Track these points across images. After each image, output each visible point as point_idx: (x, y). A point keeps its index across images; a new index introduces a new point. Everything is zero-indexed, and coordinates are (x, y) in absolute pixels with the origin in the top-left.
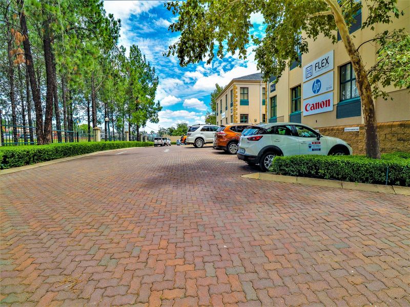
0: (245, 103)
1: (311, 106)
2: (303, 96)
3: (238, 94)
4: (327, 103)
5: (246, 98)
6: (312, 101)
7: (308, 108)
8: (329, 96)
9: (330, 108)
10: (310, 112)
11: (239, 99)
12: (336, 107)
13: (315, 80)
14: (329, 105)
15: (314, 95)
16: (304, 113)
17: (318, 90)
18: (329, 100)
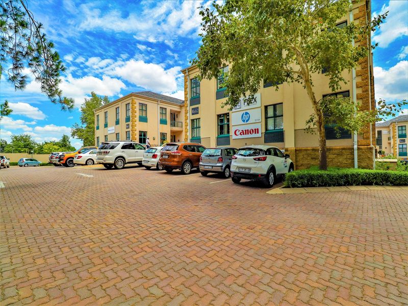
0: (143, 119)
1: (240, 132)
2: (232, 123)
3: (137, 109)
4: (257, 131)
5: (144, 115)
6: (241, 128)
7: (238, 133)
8: (258, 126)
9: (259, 135)
10: (240, 137)
11: (137, 114)
12: (263, 134)
13: (244, 112)
14: (258, 133)
15: (244, 123)
16: (234, 137)
17: (247, 121)
18: (258, 129)
